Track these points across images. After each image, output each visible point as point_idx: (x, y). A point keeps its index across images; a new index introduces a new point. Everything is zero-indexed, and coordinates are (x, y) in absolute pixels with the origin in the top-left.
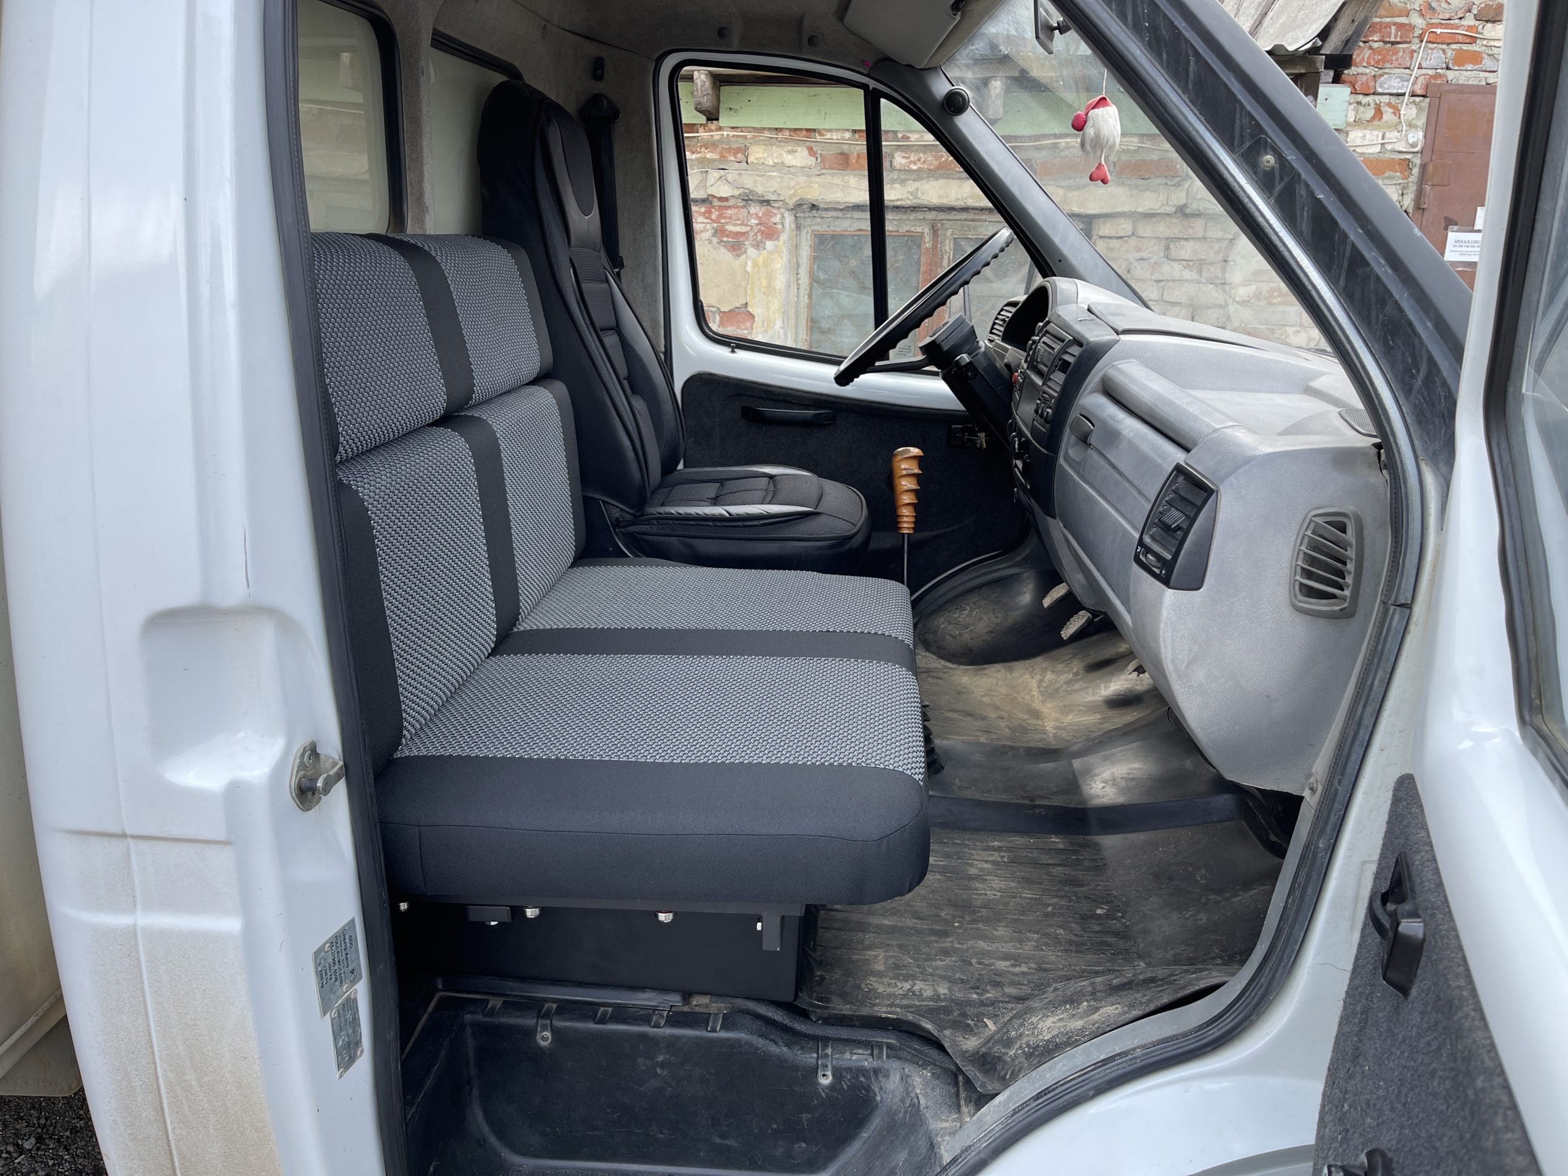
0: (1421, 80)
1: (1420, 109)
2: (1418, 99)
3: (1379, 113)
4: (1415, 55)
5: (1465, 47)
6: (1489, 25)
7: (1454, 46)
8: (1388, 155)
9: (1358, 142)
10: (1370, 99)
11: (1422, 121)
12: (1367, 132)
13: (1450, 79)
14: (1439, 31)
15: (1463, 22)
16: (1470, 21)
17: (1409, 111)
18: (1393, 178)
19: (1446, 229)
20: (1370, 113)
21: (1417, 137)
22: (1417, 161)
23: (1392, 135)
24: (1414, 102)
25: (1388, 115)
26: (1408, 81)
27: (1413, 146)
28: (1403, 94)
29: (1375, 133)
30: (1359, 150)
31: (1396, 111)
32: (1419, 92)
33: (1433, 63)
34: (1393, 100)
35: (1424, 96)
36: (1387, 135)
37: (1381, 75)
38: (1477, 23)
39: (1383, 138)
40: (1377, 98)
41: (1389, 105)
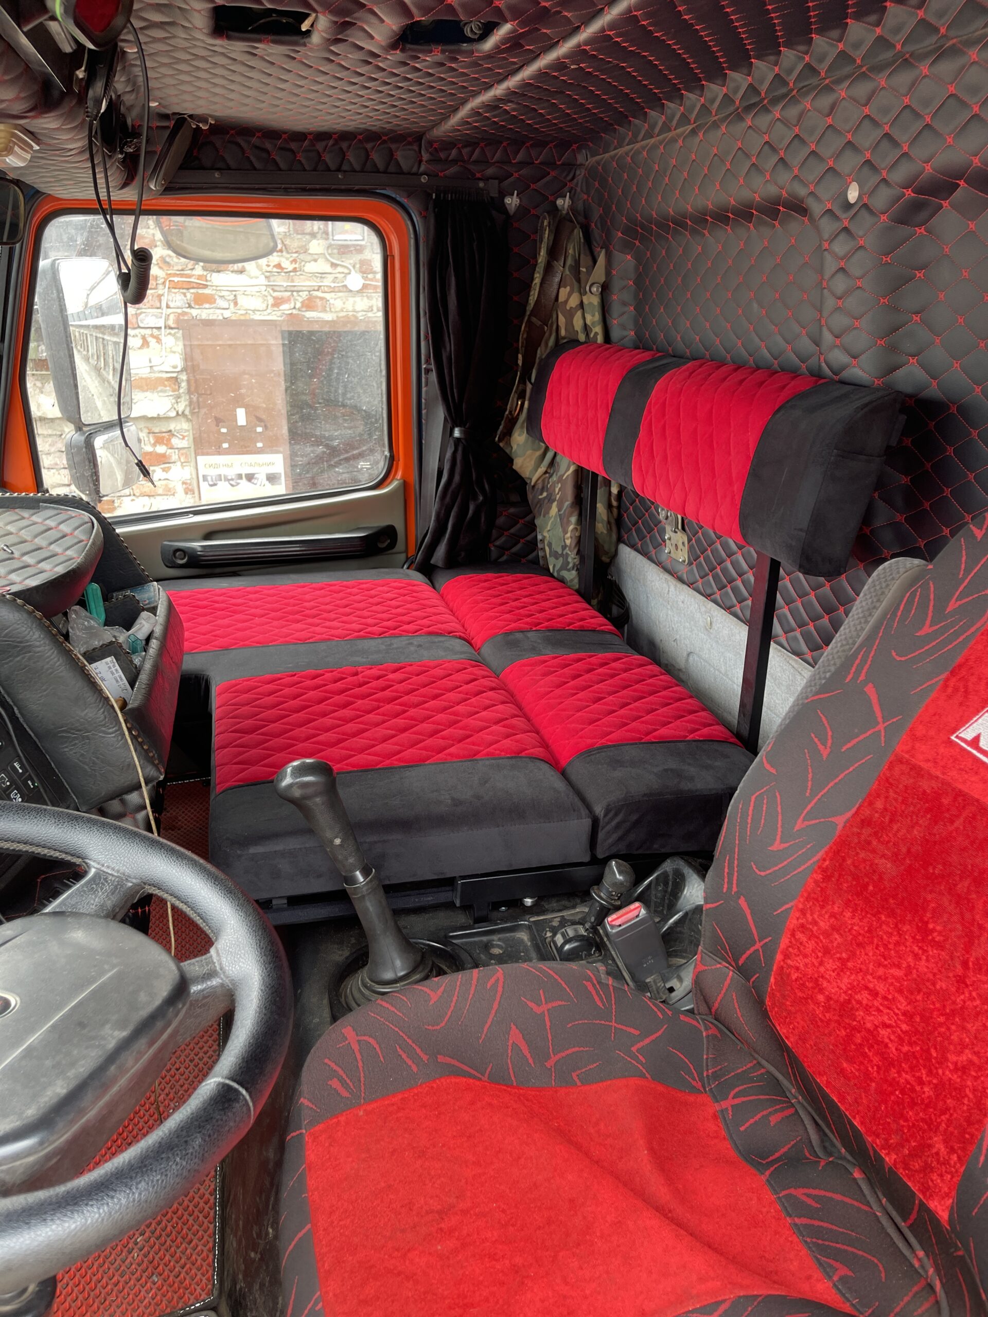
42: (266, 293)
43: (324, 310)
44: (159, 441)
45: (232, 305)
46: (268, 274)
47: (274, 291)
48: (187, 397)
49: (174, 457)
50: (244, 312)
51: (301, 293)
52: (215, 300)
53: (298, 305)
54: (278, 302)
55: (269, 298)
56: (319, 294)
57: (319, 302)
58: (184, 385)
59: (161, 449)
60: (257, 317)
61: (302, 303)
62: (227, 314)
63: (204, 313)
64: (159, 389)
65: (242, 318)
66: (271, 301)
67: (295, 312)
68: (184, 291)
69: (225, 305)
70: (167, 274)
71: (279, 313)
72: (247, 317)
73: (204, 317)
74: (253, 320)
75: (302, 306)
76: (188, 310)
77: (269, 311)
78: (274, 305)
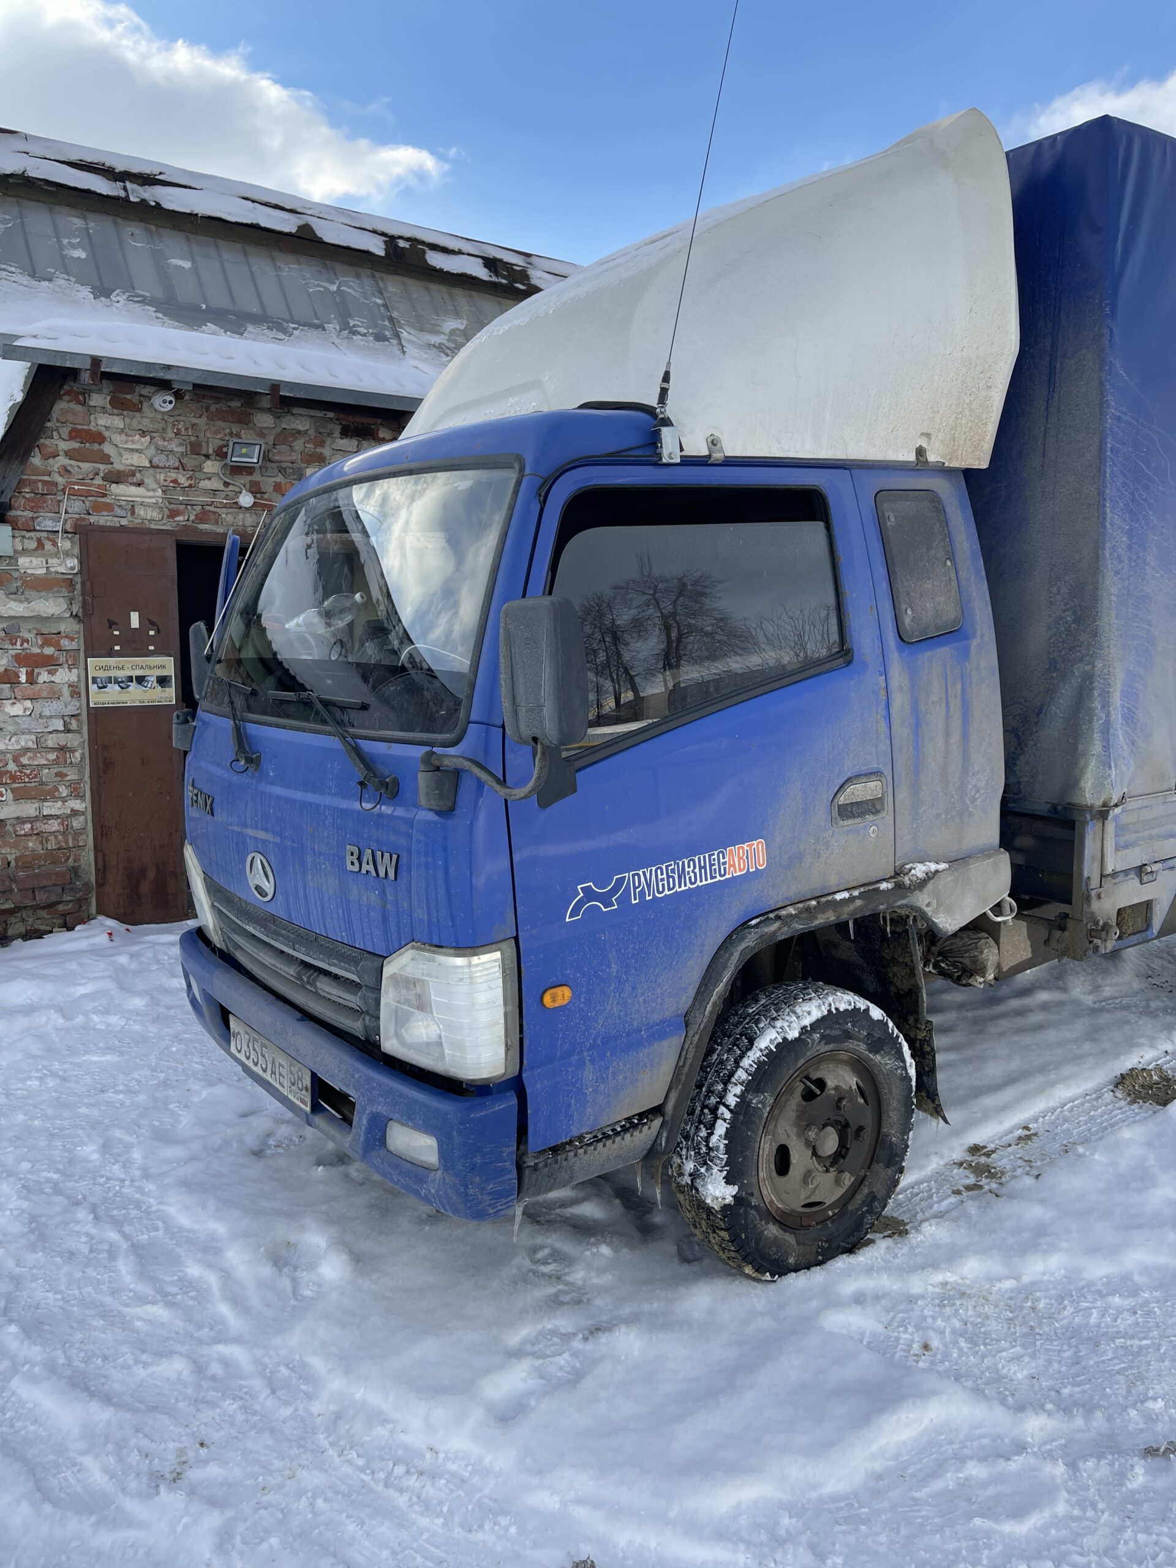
0: (69, 522)
1: (72, 542)
2: (70, 536)
3: (40, 545)
4: (61, 504)
5: (100, 500)
6: (114, 485)
7: (90, 499)
8: (53, 575)
9: (27, 565)
10: (32, 534)
11: (76, 551)
12: (34, 559)
13: (92, 521)
14: (76, 487)
15: (94, 482)
16: (98, 481)
17: (65, 544)
18: (61, 592)
19: (110, 627)
20: (32, 545)
21: (73, 563)
22: (78, 579)
23: (53, 561)
24: (67, 537)
25: (48, 546)
26: (59, 521)
27: (72, 568)
28: (58, 532)
29: (40, 559)
30: (29, 571)
31: (55, 544)
32: (70, 530)
33: (76, 509)
34: (51, 536)
35: (75, 533)
36: (49, 561)
37: (38, 517)
38: (105, 483)
39: (47, 563)
40: (38, 534)
41: (48, 538)
42: (162, 505)
43: (217, 523)
44: (46, 643)
45: (129, 513)
46: (164, 488)
47: (170, 503)
48: (81, 599)
49: (62, 659)
50: (140, 521)
51: (195, 507)
52: (114, 508)
53: (192, 518)
54: (173, 514)
55: (165, 509)
56: (211, 508)
57: (212, 517)
58: (78, 586)
59: (49, 651)
60: (153, 526)
61: (196, 515)
62: (124, 522)
63: (102, 520)
64: (55, 589)
65: (139, 526)
66: (166, 512)
67: (190, 523)
68: (83, 498)
69: (122, 513)
70: (67, 482)
71: (174, 524)
72: (143, 526)
73: (102, 523)
74: (149, 529)
75: (196, 519)
76: (86, 516)
77: (164, 522)
78: (169, 517)
